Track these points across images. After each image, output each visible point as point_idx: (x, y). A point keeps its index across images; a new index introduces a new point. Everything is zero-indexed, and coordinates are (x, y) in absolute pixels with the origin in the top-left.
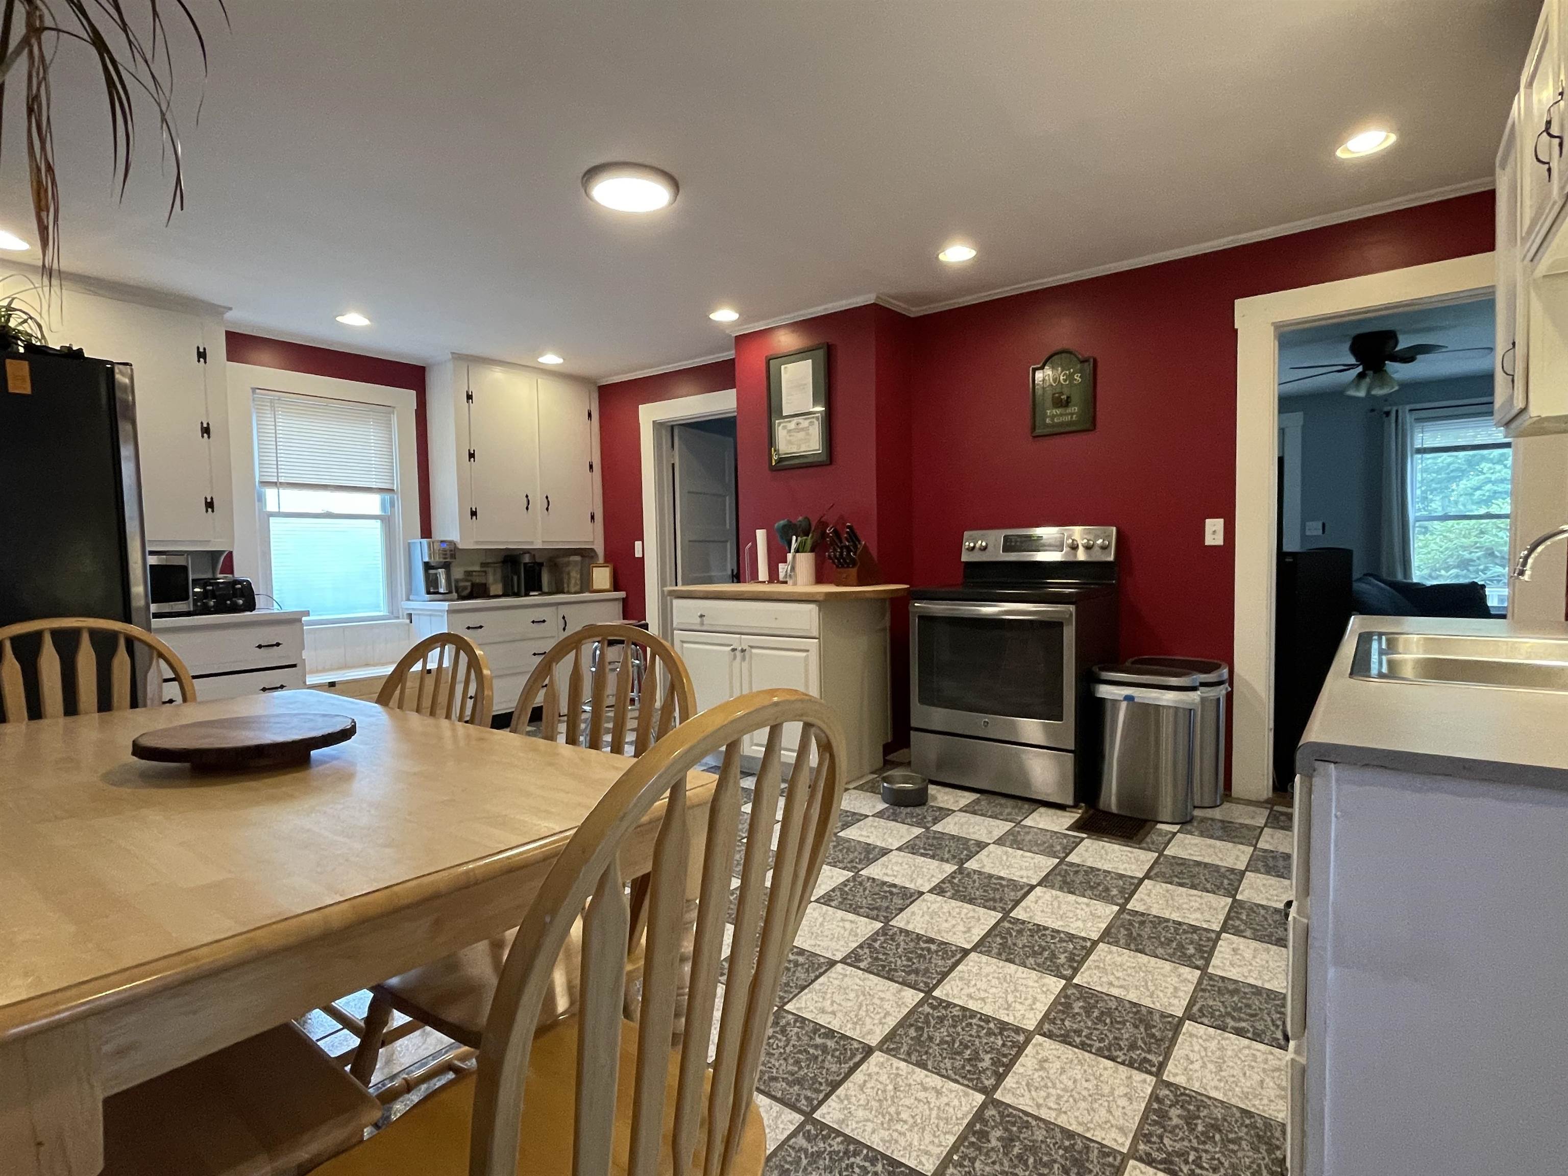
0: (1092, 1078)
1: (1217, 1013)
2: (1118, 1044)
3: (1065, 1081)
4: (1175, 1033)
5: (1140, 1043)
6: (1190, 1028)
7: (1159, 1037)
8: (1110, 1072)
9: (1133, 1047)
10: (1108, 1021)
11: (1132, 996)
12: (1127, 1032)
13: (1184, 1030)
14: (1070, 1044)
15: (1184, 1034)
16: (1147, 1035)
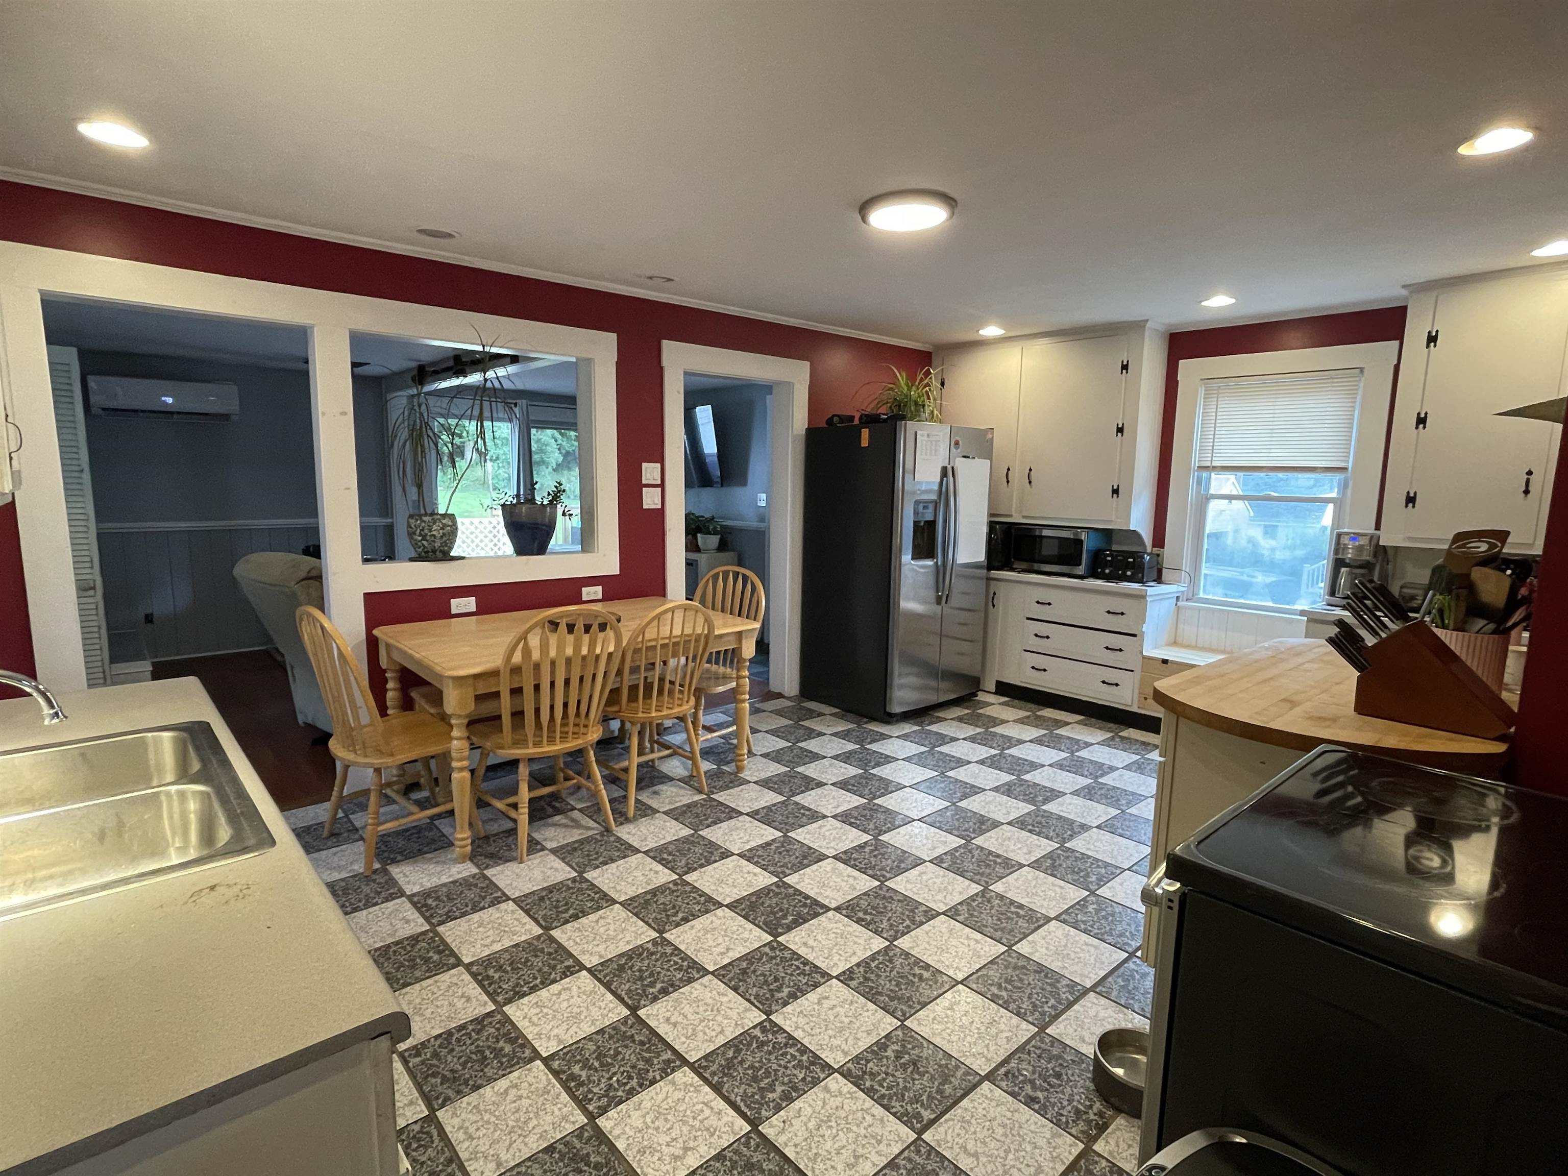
0: (432, 1016)
1: (414, 1145)
2: (446, 1048)
3: (442, 1002)
4: (423, 1092)
5: (435, 1062)
6: (418, 1108)
7: (429, 1079)
8: (428, 1029)
9: (435, 1055)
10: (474, 1056)
11: (488, 1092)
12: (453, 1062)
13: (420, 1102)
14: (471, 1021)
15: (417, 1099)
16: (438, 1073)
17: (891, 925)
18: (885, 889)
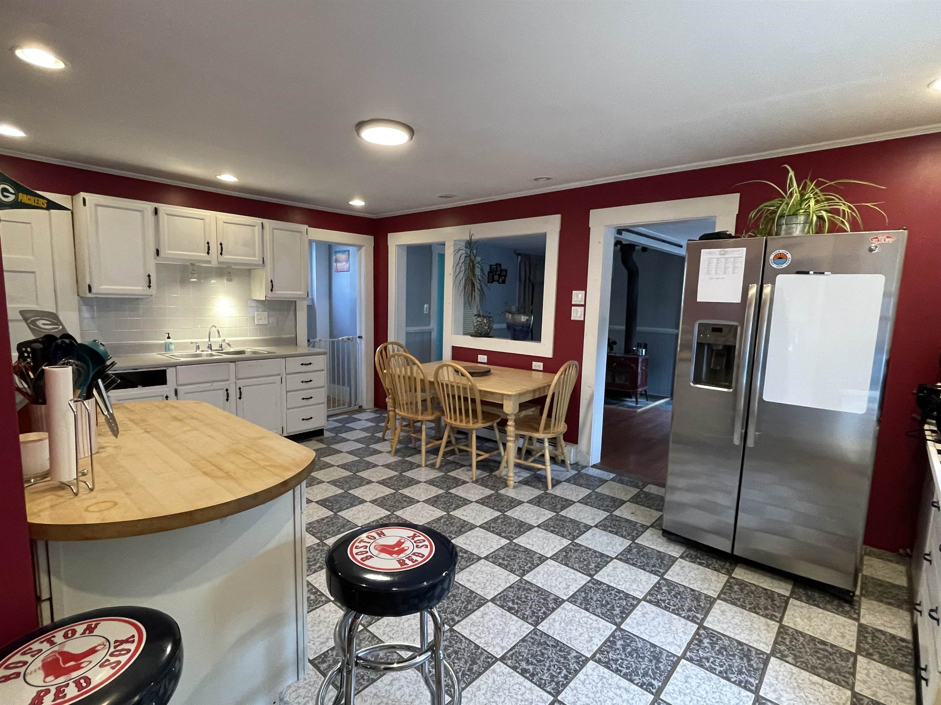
17: (520, 567)
18: (513, 544)
